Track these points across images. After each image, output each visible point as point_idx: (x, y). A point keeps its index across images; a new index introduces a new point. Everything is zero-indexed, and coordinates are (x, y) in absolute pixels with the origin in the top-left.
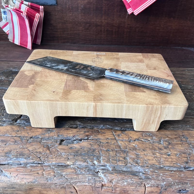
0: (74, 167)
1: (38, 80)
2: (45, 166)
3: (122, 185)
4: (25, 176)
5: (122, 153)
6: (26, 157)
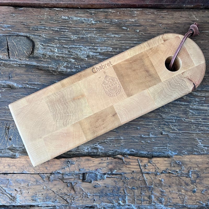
5: (147, 190)
6: (52, 200)
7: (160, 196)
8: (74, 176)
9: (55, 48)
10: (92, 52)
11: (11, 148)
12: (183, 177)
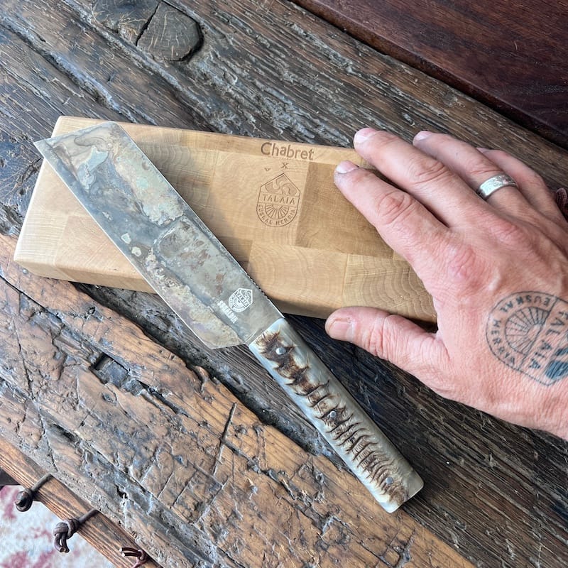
5: (206, 486)
6: (5, 363)
7: (222, 520)
8: (80, 346)
9: (235, 76)
10: (302, 127)
11: (11, 211)
12: (305, 518)
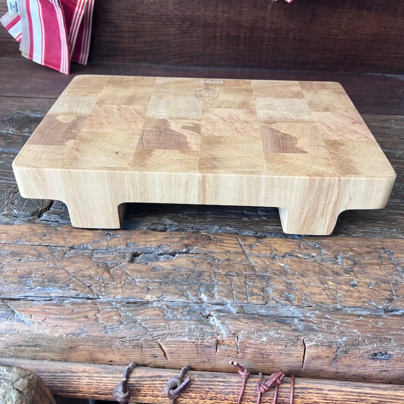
0: (160, 306)
1: (84, 130)
2: (101, 303)
3: (258, 342)
4: (60, 323)
5: (258, 279)
6: (61, 285)
7: (285, 290)
